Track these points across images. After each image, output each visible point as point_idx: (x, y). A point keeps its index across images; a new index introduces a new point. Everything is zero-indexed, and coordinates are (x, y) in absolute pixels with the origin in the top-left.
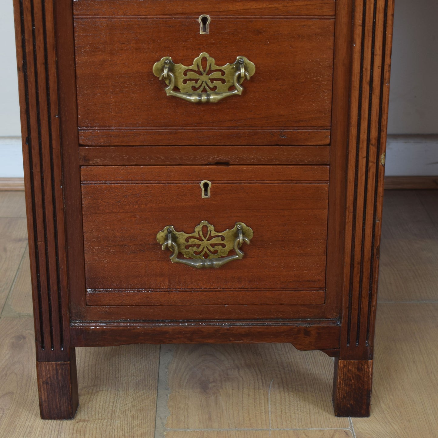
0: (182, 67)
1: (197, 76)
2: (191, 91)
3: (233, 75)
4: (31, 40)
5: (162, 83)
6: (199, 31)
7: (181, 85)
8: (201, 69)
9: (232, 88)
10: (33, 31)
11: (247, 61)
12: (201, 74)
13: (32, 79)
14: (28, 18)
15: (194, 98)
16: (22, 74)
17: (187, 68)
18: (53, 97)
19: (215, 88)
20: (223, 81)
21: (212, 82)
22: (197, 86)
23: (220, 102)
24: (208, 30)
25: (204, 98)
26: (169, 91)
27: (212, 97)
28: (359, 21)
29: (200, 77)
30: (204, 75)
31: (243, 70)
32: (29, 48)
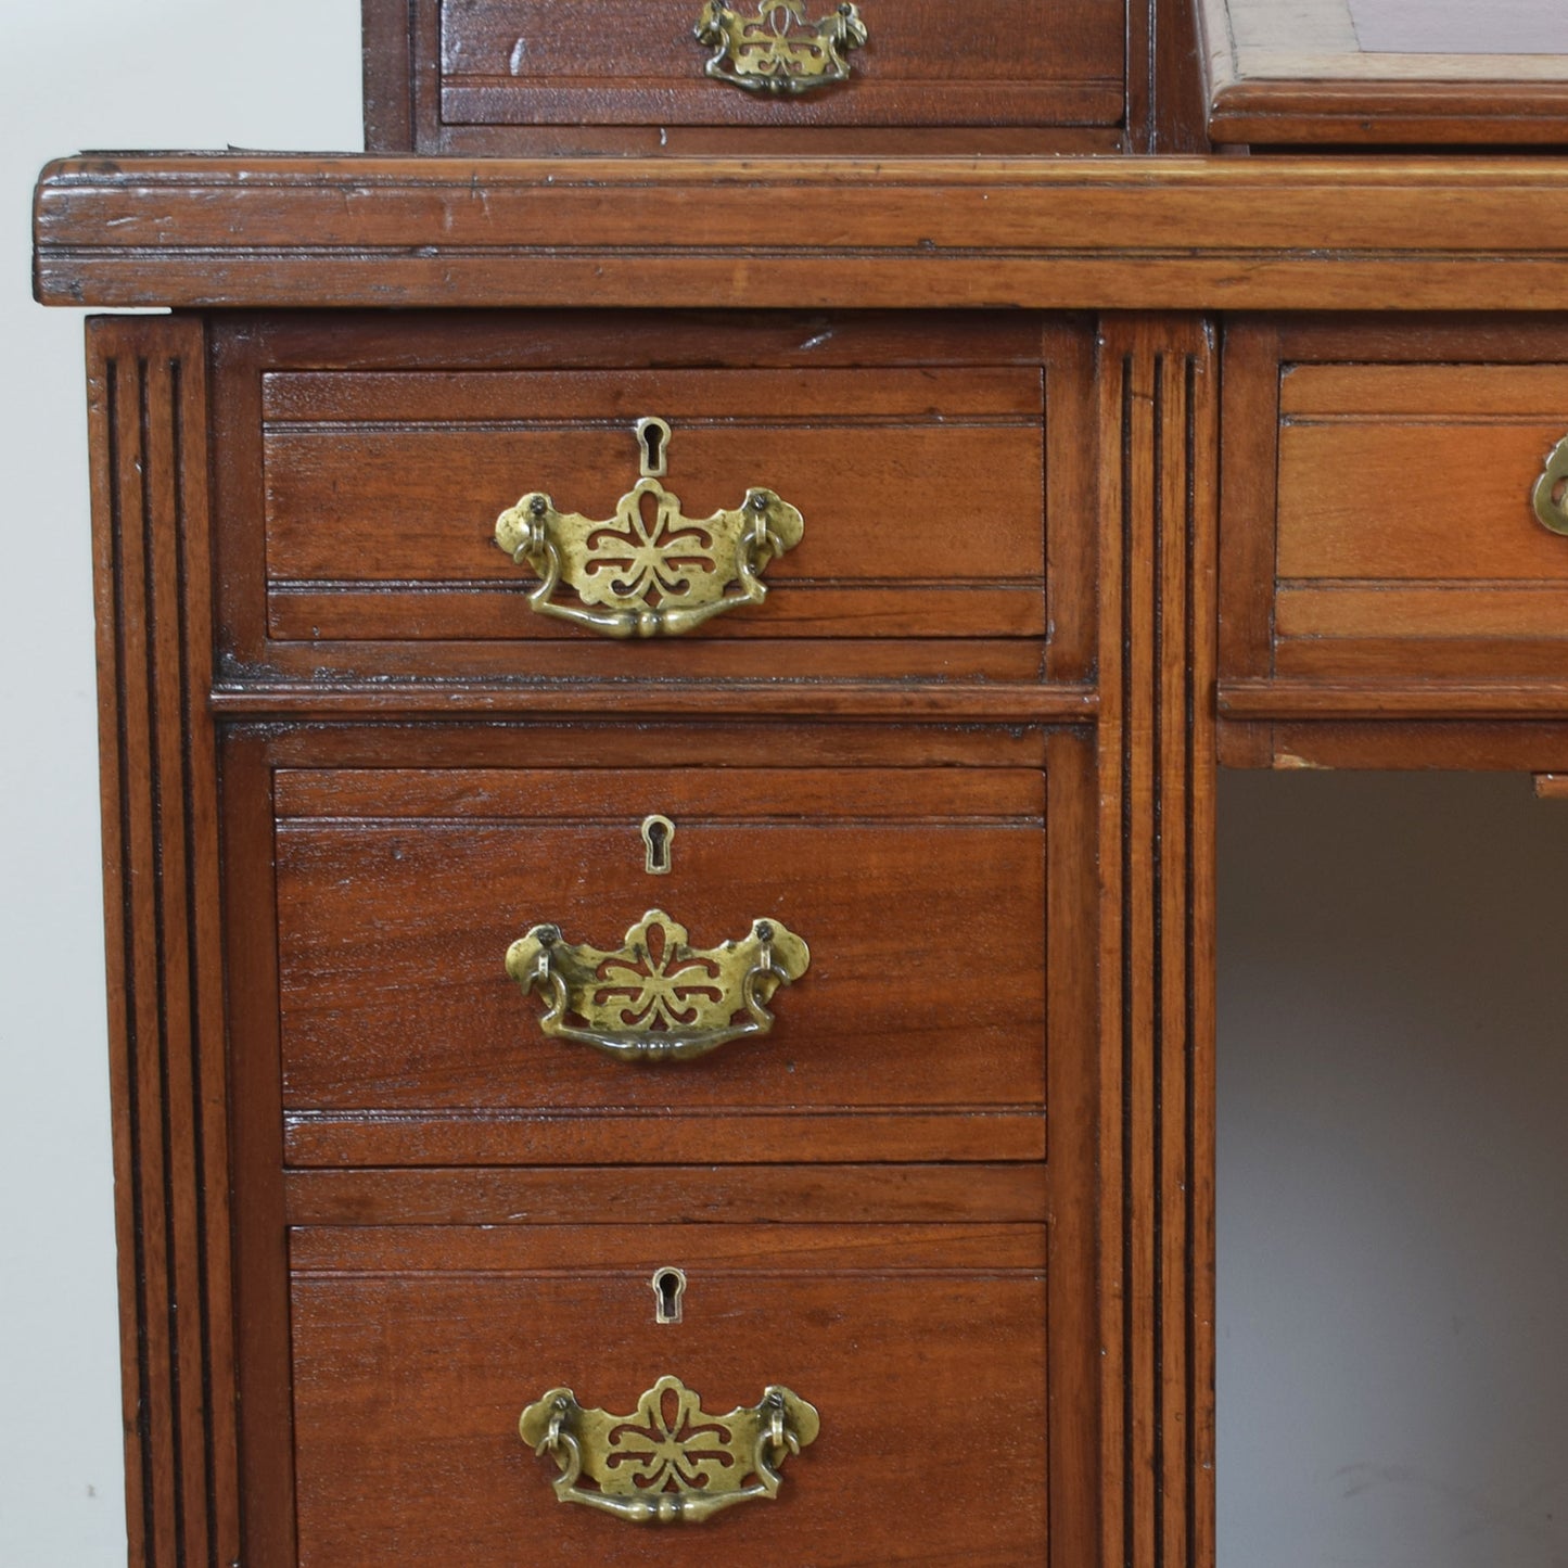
0: (601, 1420)
1: (646, 1445)
2: (630, 1488)
3: (752, 1441)
4: (165, 1341)
5: (547, 1465)
6: (654, 1315)
7: (601, 1471)
8: (661, 1425)
9: (750, 1479)
10: (172, 1315)
11: (794, 1400)
12: (659, 1438)
13: (163, 1453)
14: (156, 1278)
15: (636, 1510)
16: (135, 1440)
17: (618, 1420)
18: (226, 1508)
19: (701, 1479)
20: (726, 1460)
21: (693, 1463)
22: (649, 1473)
23: (714, 1520)
24: (678, 1312)
25: (665, 1509)
26: (565, 1489)
27: (689, 1506)
28: (1112, 1283)
29: (658, 1447)
30: (670, 1440)
31: (777, 1428)
32: (158, 1365)
